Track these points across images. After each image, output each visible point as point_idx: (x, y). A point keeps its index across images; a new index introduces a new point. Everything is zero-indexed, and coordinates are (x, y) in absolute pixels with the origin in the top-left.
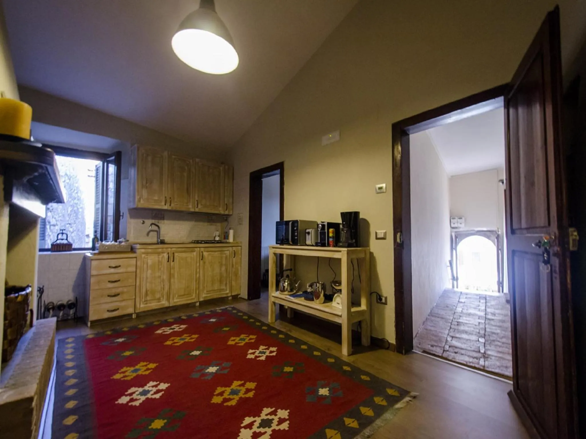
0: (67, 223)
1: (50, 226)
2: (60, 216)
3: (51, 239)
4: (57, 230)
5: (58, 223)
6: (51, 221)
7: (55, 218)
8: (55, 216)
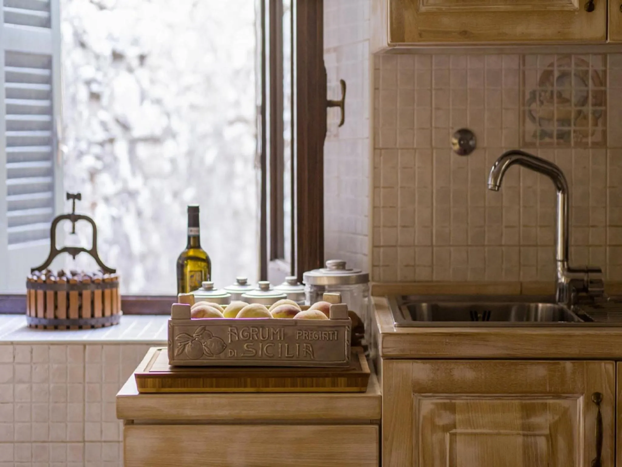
0: (231, 114)
1: (133, 143)
2: (188, 88)
3: (139, 214)
4: (173, 161)
5: (176, 125)
6: (133, 119)
7: (158, 102)
8: (156, 92)
